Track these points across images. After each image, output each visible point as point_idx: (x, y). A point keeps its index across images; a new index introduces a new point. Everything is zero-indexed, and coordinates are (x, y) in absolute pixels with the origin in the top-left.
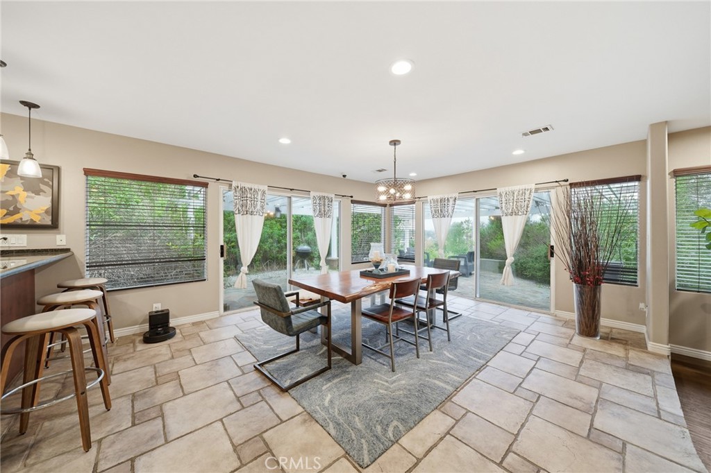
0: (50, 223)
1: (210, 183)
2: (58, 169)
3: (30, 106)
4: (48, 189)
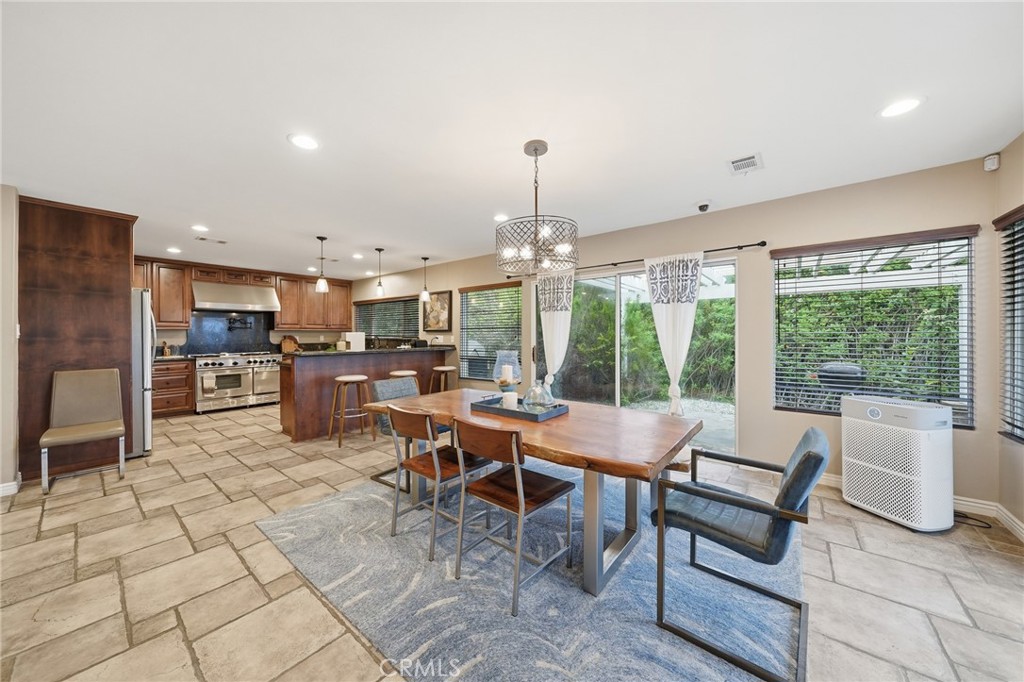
1: (523, 281)
2: (451, 292)
3: (425, 259)
4: (447, 306)
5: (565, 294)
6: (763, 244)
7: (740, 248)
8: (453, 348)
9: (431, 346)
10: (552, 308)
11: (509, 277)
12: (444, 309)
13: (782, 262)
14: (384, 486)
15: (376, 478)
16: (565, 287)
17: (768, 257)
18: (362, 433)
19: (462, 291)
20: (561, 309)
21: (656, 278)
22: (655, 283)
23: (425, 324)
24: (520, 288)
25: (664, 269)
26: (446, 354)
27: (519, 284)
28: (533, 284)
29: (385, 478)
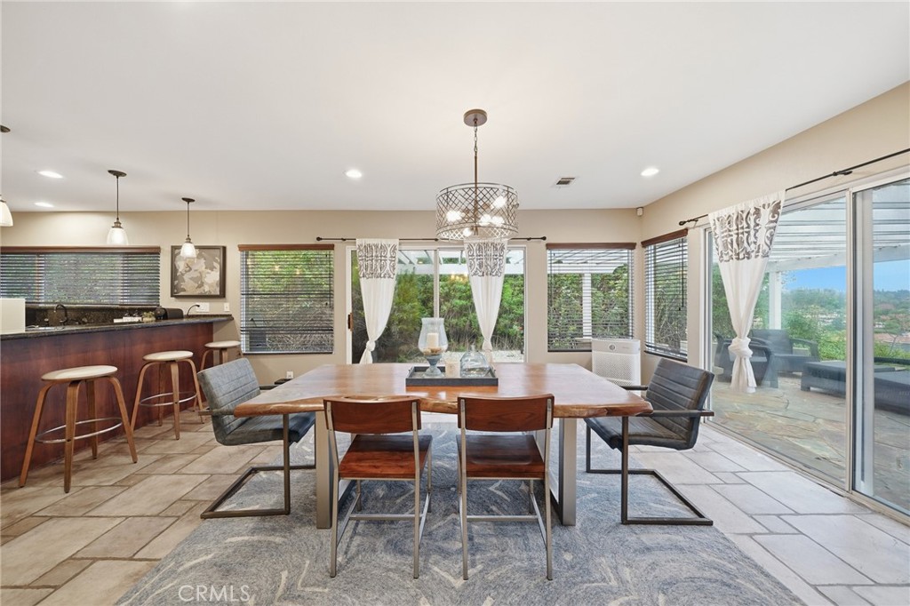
0: (218, 293)
1: (336, 245)
2: (224, 248)
3: (189, 200)
4: (218, 266)
5: (388, 262)
6: (544, 238)
7: (529, 239)
8: (229, 318)
9: (189, 316)
10: (374, 274)
11: (319, 239)
12: (212, 269)
13: (553, 252)
14: (236, 519)
15: (212, 513)
16: (389, 255)
17: (544, 248)
18: (95, 457)
19: (246, 249)
20: (384, 277)
21: (473, 255)
22: (473, 259)
23: (173, 287)
24: (332, 252)
25: (480, 248)
26: (215, 327)
27: (331, 247)
28: (349, 249)
29: (222, 509)
